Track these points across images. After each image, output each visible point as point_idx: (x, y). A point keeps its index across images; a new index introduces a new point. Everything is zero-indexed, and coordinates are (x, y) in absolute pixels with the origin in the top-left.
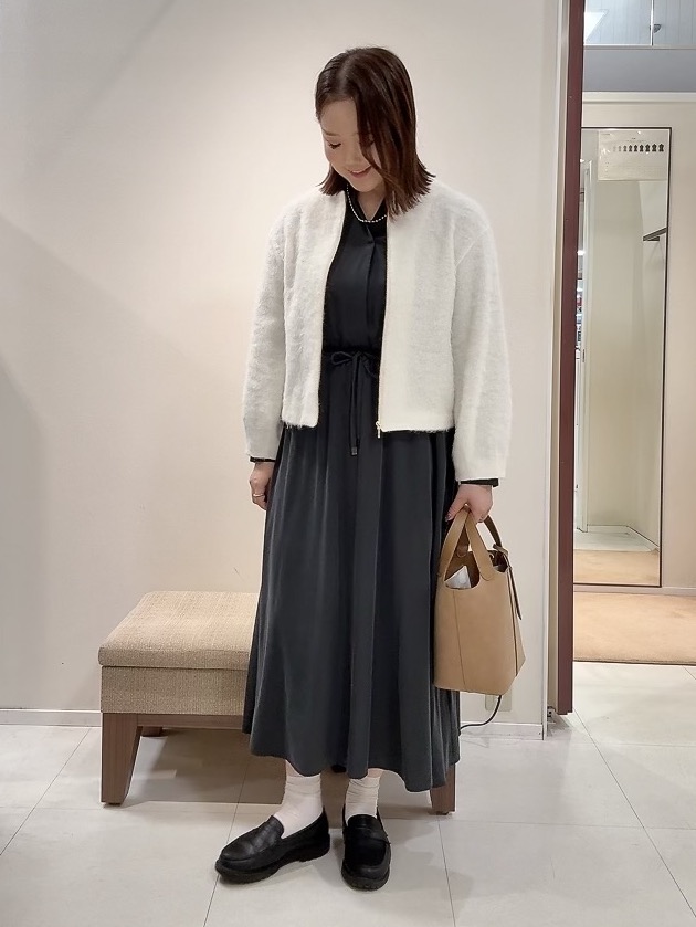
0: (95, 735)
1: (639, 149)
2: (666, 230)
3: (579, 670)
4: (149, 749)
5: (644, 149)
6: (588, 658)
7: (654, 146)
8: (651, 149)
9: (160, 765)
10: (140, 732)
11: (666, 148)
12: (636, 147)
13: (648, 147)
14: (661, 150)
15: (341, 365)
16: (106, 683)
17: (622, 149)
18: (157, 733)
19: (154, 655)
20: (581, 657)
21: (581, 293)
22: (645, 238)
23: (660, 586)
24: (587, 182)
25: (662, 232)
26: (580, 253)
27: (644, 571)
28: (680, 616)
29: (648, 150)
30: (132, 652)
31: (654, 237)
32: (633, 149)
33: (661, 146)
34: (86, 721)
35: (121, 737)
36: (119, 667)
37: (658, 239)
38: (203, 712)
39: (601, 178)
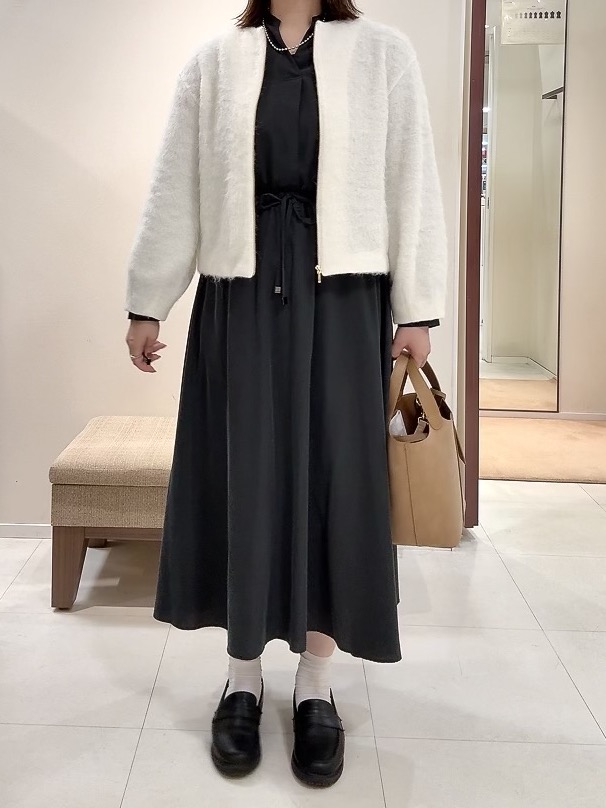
0: (46, 546)
1: (538, 16)
2: (563, 89)
3: (485, 488)
4: (95, 559)
5: (543, 16)
6: (492, 476)
7: (552, 13)
8: (549, 15)
9: (104, 573)
10: (87, 544)
11: (563, 15)
12: (536, 14)
13: (546, 14)
14: (559, 17)
15: (270, 208)
16: (57, 498)
17: (524, 16)
18: (102, 544)
19: (99, 474)
20: (486, 476)
21: (486, 146)
22: (544, 97)
23: (558, 412)
24: (491, 46)
25: (559, 91)
26: (485, 110)
27: (543, 397)
28: (575, 439)
29: (546, 17)
30: (81, 472)
31: (552, 95)
32: (533, 16)
33: (559, 13)
34: (38, 534)
35: (69, 547)
36: (68, 486)
37: (555, 97)
38: (144, 525)
39: (504, 42)
